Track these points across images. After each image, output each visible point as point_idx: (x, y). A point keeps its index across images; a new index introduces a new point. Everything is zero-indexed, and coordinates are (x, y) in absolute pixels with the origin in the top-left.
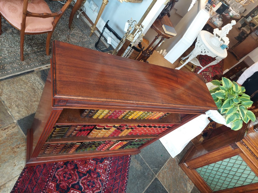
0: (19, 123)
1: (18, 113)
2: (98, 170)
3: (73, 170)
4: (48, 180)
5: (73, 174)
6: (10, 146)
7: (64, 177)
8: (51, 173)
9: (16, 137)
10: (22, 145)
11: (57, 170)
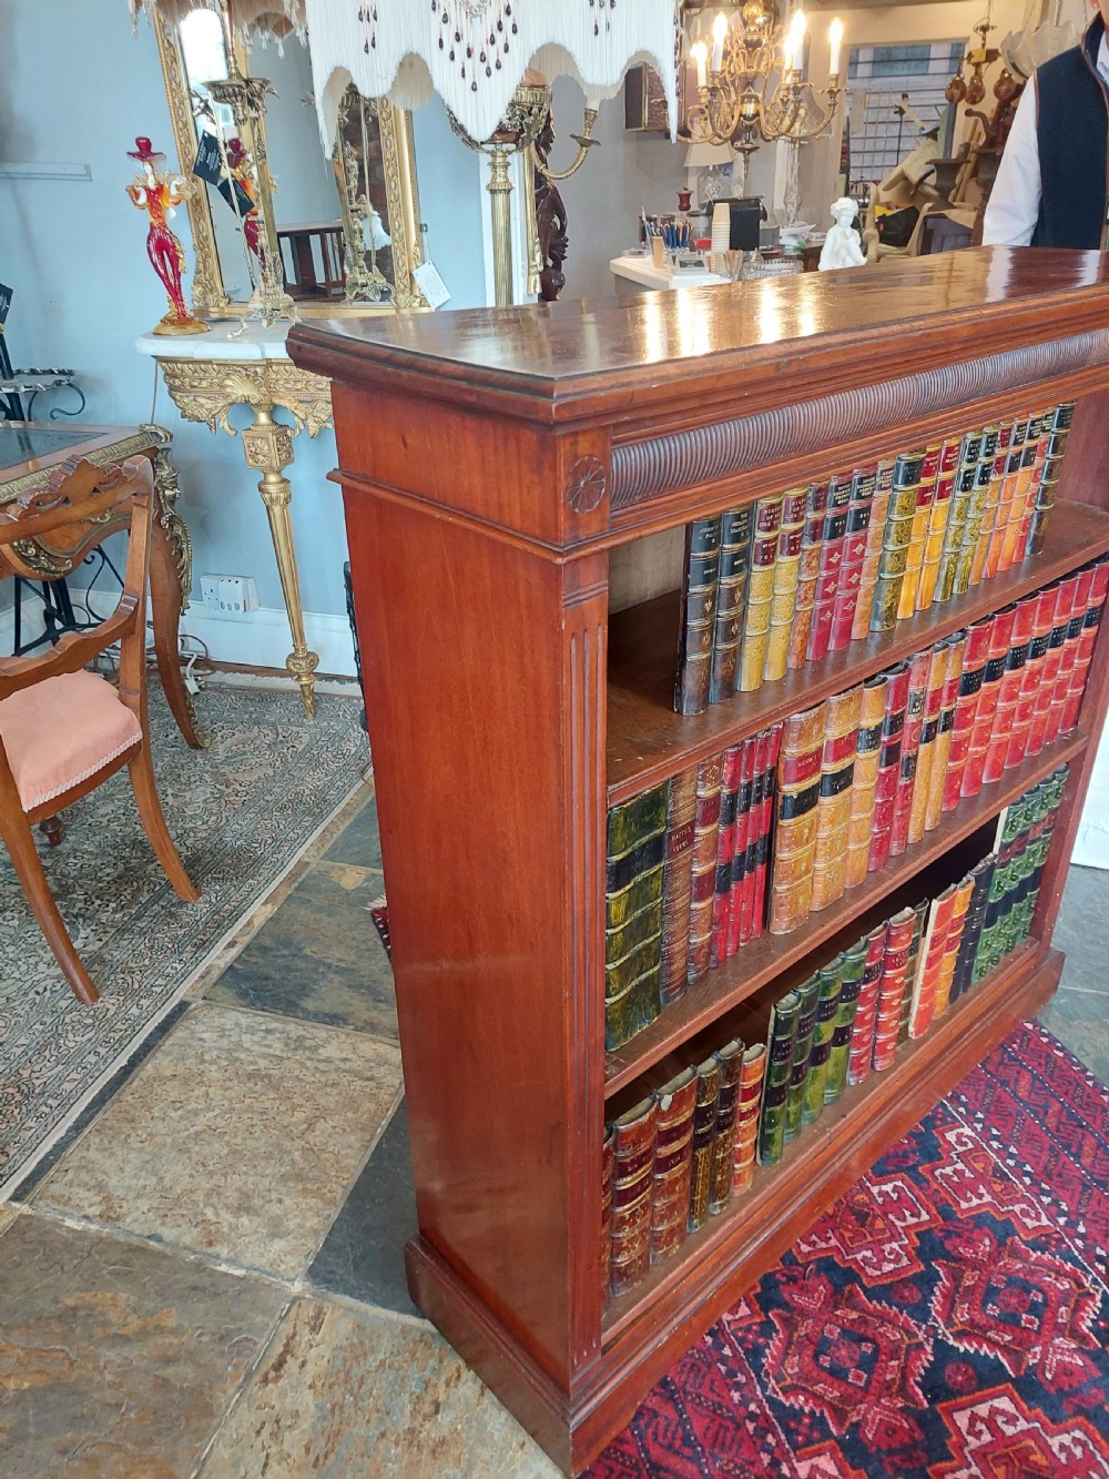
0: (328, 1281)
1: (274, 1236)
2: (964, 1205)
3: (837, 1298)
4: (766, 1458)
5: (863, 1321)
6: (383, 1435)
7: (837, 1374)
8: (744, 1402)
9: (373, 1361)
10: (443, 1379)
11: (758, 1368)
